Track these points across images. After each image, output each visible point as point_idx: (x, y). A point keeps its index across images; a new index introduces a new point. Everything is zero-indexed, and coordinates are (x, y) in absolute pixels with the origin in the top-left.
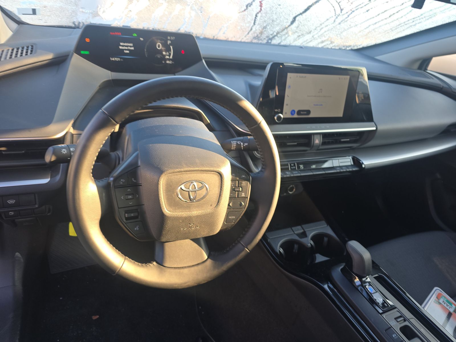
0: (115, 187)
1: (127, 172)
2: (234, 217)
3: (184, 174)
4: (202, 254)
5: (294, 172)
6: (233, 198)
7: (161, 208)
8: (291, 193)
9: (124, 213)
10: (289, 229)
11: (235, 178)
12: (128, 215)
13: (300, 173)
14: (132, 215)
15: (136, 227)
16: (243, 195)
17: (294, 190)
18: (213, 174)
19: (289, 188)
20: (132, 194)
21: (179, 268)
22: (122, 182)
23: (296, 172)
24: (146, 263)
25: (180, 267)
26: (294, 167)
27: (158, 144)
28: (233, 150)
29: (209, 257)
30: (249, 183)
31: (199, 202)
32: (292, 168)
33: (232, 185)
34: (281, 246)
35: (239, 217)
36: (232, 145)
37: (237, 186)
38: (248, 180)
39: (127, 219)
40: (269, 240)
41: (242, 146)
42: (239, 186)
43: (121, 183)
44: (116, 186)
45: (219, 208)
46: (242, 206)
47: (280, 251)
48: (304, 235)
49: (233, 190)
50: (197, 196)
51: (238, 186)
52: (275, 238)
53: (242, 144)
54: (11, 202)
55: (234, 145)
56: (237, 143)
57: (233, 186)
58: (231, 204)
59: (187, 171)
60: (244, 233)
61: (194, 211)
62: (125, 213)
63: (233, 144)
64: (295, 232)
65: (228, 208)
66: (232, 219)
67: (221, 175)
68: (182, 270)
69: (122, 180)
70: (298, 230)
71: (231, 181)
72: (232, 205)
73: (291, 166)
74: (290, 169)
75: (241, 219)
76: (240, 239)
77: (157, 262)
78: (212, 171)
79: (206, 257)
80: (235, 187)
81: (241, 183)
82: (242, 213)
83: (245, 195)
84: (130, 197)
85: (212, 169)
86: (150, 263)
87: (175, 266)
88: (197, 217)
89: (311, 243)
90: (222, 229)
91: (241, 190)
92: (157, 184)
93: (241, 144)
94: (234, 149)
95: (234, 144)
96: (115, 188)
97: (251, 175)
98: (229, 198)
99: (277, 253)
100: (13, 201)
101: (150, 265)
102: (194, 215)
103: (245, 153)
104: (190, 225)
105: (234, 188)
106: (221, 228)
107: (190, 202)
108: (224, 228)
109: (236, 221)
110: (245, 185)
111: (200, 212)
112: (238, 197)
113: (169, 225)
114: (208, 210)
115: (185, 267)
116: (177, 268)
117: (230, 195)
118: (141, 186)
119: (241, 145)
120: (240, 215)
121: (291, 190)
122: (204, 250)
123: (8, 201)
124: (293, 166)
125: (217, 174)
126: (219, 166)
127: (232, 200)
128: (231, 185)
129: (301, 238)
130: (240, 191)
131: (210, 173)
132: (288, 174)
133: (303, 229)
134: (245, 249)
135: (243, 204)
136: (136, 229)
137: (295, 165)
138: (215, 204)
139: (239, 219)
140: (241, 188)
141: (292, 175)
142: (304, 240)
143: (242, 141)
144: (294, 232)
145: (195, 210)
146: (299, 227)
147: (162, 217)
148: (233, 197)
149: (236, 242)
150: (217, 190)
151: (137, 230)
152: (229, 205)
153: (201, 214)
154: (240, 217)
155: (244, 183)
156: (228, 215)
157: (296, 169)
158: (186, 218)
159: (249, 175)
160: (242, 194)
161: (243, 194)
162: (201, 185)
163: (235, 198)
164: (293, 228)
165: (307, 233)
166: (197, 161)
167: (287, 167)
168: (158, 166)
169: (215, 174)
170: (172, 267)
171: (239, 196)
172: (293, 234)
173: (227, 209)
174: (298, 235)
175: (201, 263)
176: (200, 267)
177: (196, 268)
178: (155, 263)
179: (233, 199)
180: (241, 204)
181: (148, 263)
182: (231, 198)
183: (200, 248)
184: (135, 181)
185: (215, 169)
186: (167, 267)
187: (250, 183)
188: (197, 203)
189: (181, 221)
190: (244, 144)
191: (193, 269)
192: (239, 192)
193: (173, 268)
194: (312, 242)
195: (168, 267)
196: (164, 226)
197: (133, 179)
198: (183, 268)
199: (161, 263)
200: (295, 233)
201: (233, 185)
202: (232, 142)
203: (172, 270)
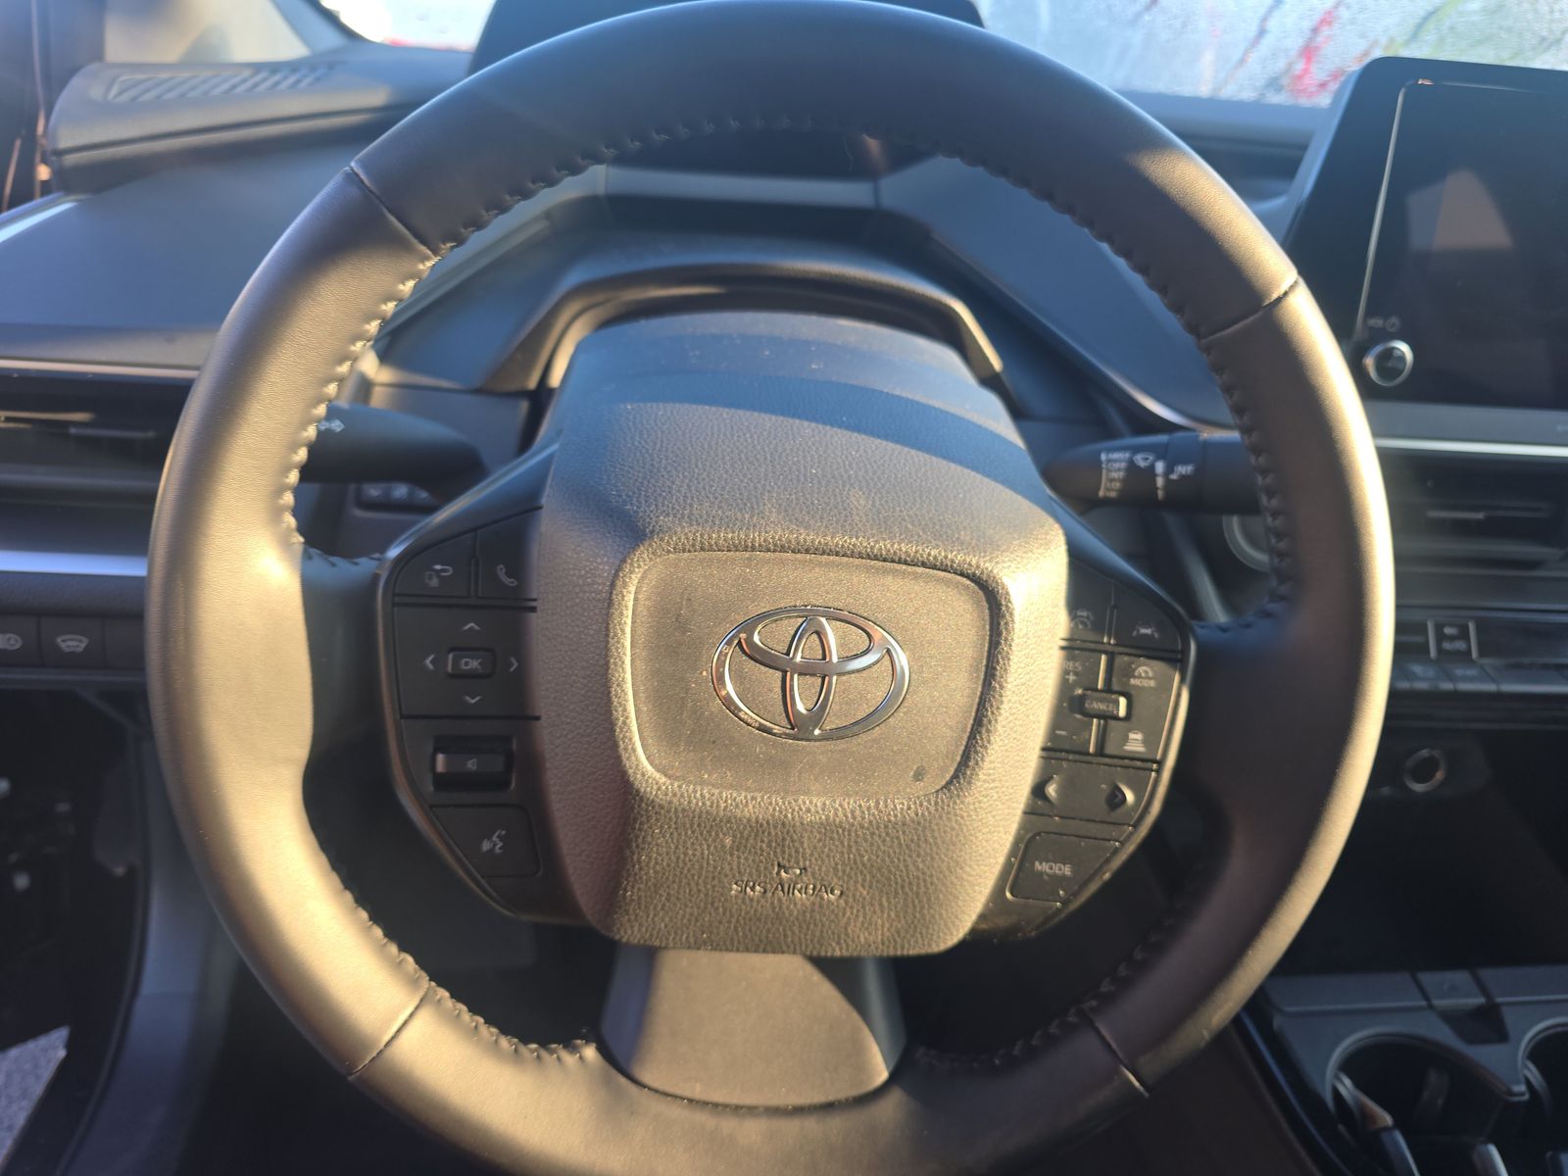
0: (397, 599)
1: (475, 530)
2: (1067, 870)
3: (768, 562)
4: (858, 1052)
5: (1459, 672)
6: (1067, 752)
7: (616, 745)
8: (1419, 787)
9: (430, 749)
10: (1402, 979)
11: (1092, 636)
12: (447, 763)
13: (1493, 681)
14: (471, 765)
15: (489, 838)
16: (1135, 743)
17: (1439, 775)
18: (947, 583)
19: (1410, 763)
20: (486, 650)
21: (716, 1105)
22: (441, 578)
23: (1471, 672)
24: (544, 1043)
25: (725, 1106)
26: (1460, 645)
27: (669, 406)
28: (1106, 502)
29: (894, 1078)
30: (1177, 678)
31: (841, 745)
32: (1447, 645)
33: (1072, 678)
34: (1349, 1066)
35: (1099, 870)
36: (1104, 472)
37: (1100, 685)
38: (1176, 659)
39: (442, 782)
40: (1277, 1022)
41: (1160, 482)
42: (1116, 687)
43: (434, 582)
44: (398, 595)
45: (969, 800)
46: (1119, 811)
47: (1337, 1094)
48: (1488, 1024)
49: (1072, 705)
50: (836, 707)
51: (1108, 688)
52: (1313, 1014)
53: (1160, 467)
54: (72, 643)
55: (1115, 475)
56: (1132, 465)
57: (1076, 684)
58: (1051, 790)
59: (783, 549)
60: (1123, 971)
61: (807, 793)
62: (437, 750)
63: (1109, 471)
64: (1436, 1002)
65: (1030, 812)
66: (1053, 877)
67: (993, 601)
68: (728, 1125)
69: (438, 567)
70: (1456, 989)
71: (1063, 648)
72: (1060, 791)
73: (1441, 637)
74: (1433, 653)
75: (1107, 885)
76: (1094, 1003)
77: (604, 1051)
78: (934, 567)
79: (880, 1071)
80: (1086, 689)
81: (1129, 673)
82: (1116, 851)
83: (1145, 742)
84: (473, 664)
85: (935, 553)
86: (565, 1047)
87: (697, 1091)
88: (829, 830)
89: (1532, 1080)
90: (984, 926)
91: (1122, 712)
92: (608, 604)
93: (1152, 467)
94: (1113, 494)
95: (1114, 464)
96: (394, 604)
97: (1199, 631)
98: (1044, 749)
99: (1323, 1103)
100: (81, 641)
101: (559, 1059)
102: (808, 818)
103: (1171, 520)
104: (783, 874)
105: (1082, 698)
106: (977, 923)
107: (788, 736)
108: (1002, 922)
109: (1076, 894)
110: (1152, 683)
111: (850, 803)
112: (1101, 751)
113: (656, 851)
114: (901, 800)
115: (751, 1111)
116: (706, 1103)
117: (1052, 735)
118: (533, 615)
119: (1156, 475)
120: (1108, 861)
121: (1424, 772)
122: (872, 1030)
123: (59, 640)
124: (1452, 638)
125: (968, 587)
126: (988, 545)
127: (1065, 764)
128: (1066, 672)
129: (1472, 1039)
130: (1117, 718)
131: (928, 579)
132: (1424, 678)
133: (1484, 990)
134: (1118, 1072)
135: (1130, 797)
136: (486, 846)
137: (1464, 635)
138: (943, 770)
139: (1093, 887)
140: (1123, 701)
141: (1447, 686)
142: (1486, 1056)
143: (1161, 452)
144: (1426, 998)
145: (816, 787)
146: (1462, 977)
147: (623, 799)
148: (1067, 747)
149: (1072, 1019)
150: (959, 688)
151: (492, 850)
152: (1038, 791)
153: (854, 818)
154: (1107, 876)
155: (1146, 674)
156: (1027, 847)
157: (1469, 652)
158: (758, 828)
159: (1184, 632)
160: (1126, 739)
161: (1132, 736)
162: (859, 640)
163: (1077, 757)
164: (1427, 978)
165: (1510, 1017)
166: (858, 500)
167: (1418, 639)
168: (625, 503)
169: (957, 585)
170: (679, 1092)
171: (1110, 749)
172: (1420, 1009)
173: (1025, 813)
174: (1454, 1019)
175: (847, 1100)
176: (836, 1123)
177: (811, 1125)
178: (590, 1052)
179: (1068, 760)
180: (1115, 800)
181: (554, 1046)
182: (1052, 752)
183: (855, 1015)
184: (507, 581)
185: (958, 558)
186: (650, 1089)
187: (1182, 680)
188: (830, 745)
189: (728, 841)
190: (1169, 470)
191: (792, 1127)
192: (1112, 723)
193: (682, 1098)
194: (1533, 1074)
195: (656, 1091)
196: (628, 852)
197: (501, 571)
198: (737, 1110)
199: (619, 1061)
200: (1431, 1007)
201: (1076, 674)
202: (1103, 457)
203: (676, 1112)
